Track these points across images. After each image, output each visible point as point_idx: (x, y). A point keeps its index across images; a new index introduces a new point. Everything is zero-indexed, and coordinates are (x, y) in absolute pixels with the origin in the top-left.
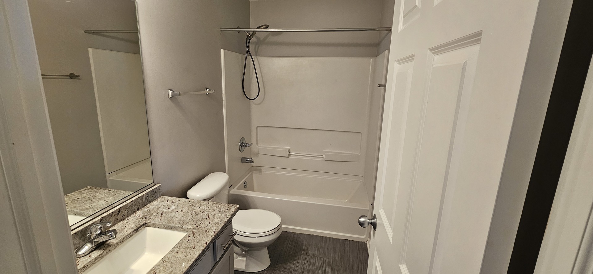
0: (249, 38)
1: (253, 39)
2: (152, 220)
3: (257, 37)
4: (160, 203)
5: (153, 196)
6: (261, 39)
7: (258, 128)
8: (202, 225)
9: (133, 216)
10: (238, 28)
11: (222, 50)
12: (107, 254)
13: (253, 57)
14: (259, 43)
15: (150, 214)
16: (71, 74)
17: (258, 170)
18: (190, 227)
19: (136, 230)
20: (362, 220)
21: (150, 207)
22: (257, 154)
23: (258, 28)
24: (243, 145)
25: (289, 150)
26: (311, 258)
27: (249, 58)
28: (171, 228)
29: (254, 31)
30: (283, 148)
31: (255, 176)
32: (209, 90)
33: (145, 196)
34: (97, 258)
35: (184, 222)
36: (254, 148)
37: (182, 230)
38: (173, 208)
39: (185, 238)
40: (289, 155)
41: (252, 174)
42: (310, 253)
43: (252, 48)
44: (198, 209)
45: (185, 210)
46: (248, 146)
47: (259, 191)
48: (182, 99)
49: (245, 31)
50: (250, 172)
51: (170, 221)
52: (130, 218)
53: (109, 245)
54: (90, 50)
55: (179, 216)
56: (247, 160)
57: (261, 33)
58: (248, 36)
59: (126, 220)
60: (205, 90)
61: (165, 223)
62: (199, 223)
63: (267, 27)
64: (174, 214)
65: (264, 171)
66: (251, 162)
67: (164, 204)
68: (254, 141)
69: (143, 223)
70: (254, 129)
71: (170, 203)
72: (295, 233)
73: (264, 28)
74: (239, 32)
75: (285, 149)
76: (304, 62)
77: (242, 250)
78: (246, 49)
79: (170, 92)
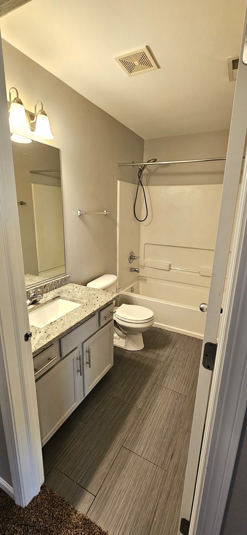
0: (141, 171)
1: (145, 171)
2: (63, 295)
3: (148, 170)
4: (69, 287)
5: (65, 282)
6: (152, 171)
7: (146, 245)
8: (93, 301)
9: (52, 291)
10: (133, 163)
11: (118, 181)
12: (37, 308)
13: (144, 187)
14: (151, 174)
15: (62, 292)
16: (21, 202)
17: (143, 279)
18: (85, 301)
19: (54, 299)
20: (202, 306)
21: (63, 288)
22: (144, 267)
23: (148, 162)
24: (132, 258)
25: (170, 265)
26: (177, 349)
27: (140, 187)
28: (74, 301)
29: (145, 165)
30: (164, 263)
31: (141, 284)
32: (107, 211)
33: (60, 281)
34: (32, 309)
35: (81, 298)
36: (142, 261)
37: (80, 302)
38: (76, 290)
39: (81, 306)
40: (170, 269)
41: (138, 283)
42: (177, 346)
43: (144, 179)
44: (91, 292)
45: (84, 292)
46: (136, 259)
47: (144, 294)
48: (86, 217)
49: (138, 165)
50: (137, 280)
51: (74, 297)
52: (51, 292)
53: (39, 304)
54: (32, 184)
55: (79, 295)
56: (135, 270)
57: (152, 166)
58: (140, 169)
59: (48, 293)
60: (104, 212)
61: (70, 297)
62: (91, 300)
63: (155, 160)
64: (76, 293)
65: (149, 281)
66: (138, 272)
67: (72, 287)
68: (141, 256)
69: (58, 296)
70: (142, 246)
71: (75, 287)
72: (167, 331)
73: (153, 162)
74: (133, 166)
75: (167, 263)
76: (188, 189)
77: (124, 333)
78: (138, 180)
79: (79, 211)
